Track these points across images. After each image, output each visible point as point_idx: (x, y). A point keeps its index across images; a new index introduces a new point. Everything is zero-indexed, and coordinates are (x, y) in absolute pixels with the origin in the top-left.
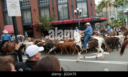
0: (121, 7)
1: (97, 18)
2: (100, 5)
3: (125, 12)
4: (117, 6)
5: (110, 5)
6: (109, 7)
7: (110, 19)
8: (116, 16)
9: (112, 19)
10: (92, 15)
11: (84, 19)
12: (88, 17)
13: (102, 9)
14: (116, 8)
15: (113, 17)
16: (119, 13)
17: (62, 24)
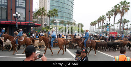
0: (53, 17)
1: (33, 23)
2: (36, 13)
3: (55, 21)
4: (50, 16)
5: (44, 14)
6: (43, 16)
7: (43, 25)
8: (49, 23)
9: (45, 25)
10: (29, 20)
11: (22, 22)
12: (26, 21)
13: (38, 16)
14: (49, 18)
15: (46, 24)
16: (51, 21)
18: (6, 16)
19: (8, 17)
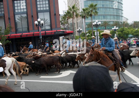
0: (90, 18)
1: (61, 30)
2: (65, 15)
3: (94, 24)
4: (85, 16)
5: (77, 16)
6: (75, 18)
7: (77, 32)
8: (84, 28)
9: (79, 31)
10: (56, 27)
11: (46, 32)
12: (51, 29)
13: (68, 20)
14: (84, 19)
15: (81, 29)
16: (87, 25)
17: (20, 37)
18: (27, 27)
19: (30, 27)
